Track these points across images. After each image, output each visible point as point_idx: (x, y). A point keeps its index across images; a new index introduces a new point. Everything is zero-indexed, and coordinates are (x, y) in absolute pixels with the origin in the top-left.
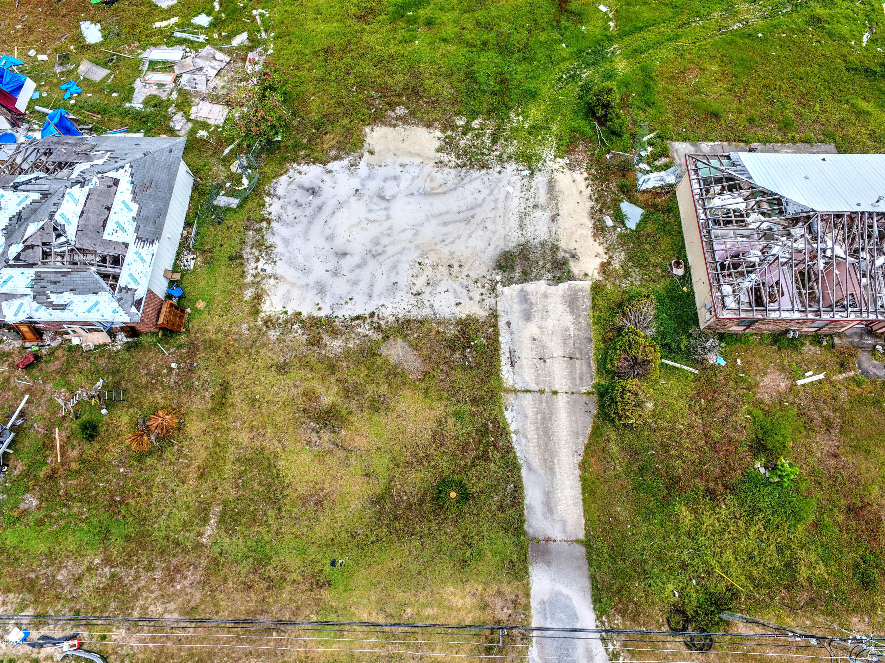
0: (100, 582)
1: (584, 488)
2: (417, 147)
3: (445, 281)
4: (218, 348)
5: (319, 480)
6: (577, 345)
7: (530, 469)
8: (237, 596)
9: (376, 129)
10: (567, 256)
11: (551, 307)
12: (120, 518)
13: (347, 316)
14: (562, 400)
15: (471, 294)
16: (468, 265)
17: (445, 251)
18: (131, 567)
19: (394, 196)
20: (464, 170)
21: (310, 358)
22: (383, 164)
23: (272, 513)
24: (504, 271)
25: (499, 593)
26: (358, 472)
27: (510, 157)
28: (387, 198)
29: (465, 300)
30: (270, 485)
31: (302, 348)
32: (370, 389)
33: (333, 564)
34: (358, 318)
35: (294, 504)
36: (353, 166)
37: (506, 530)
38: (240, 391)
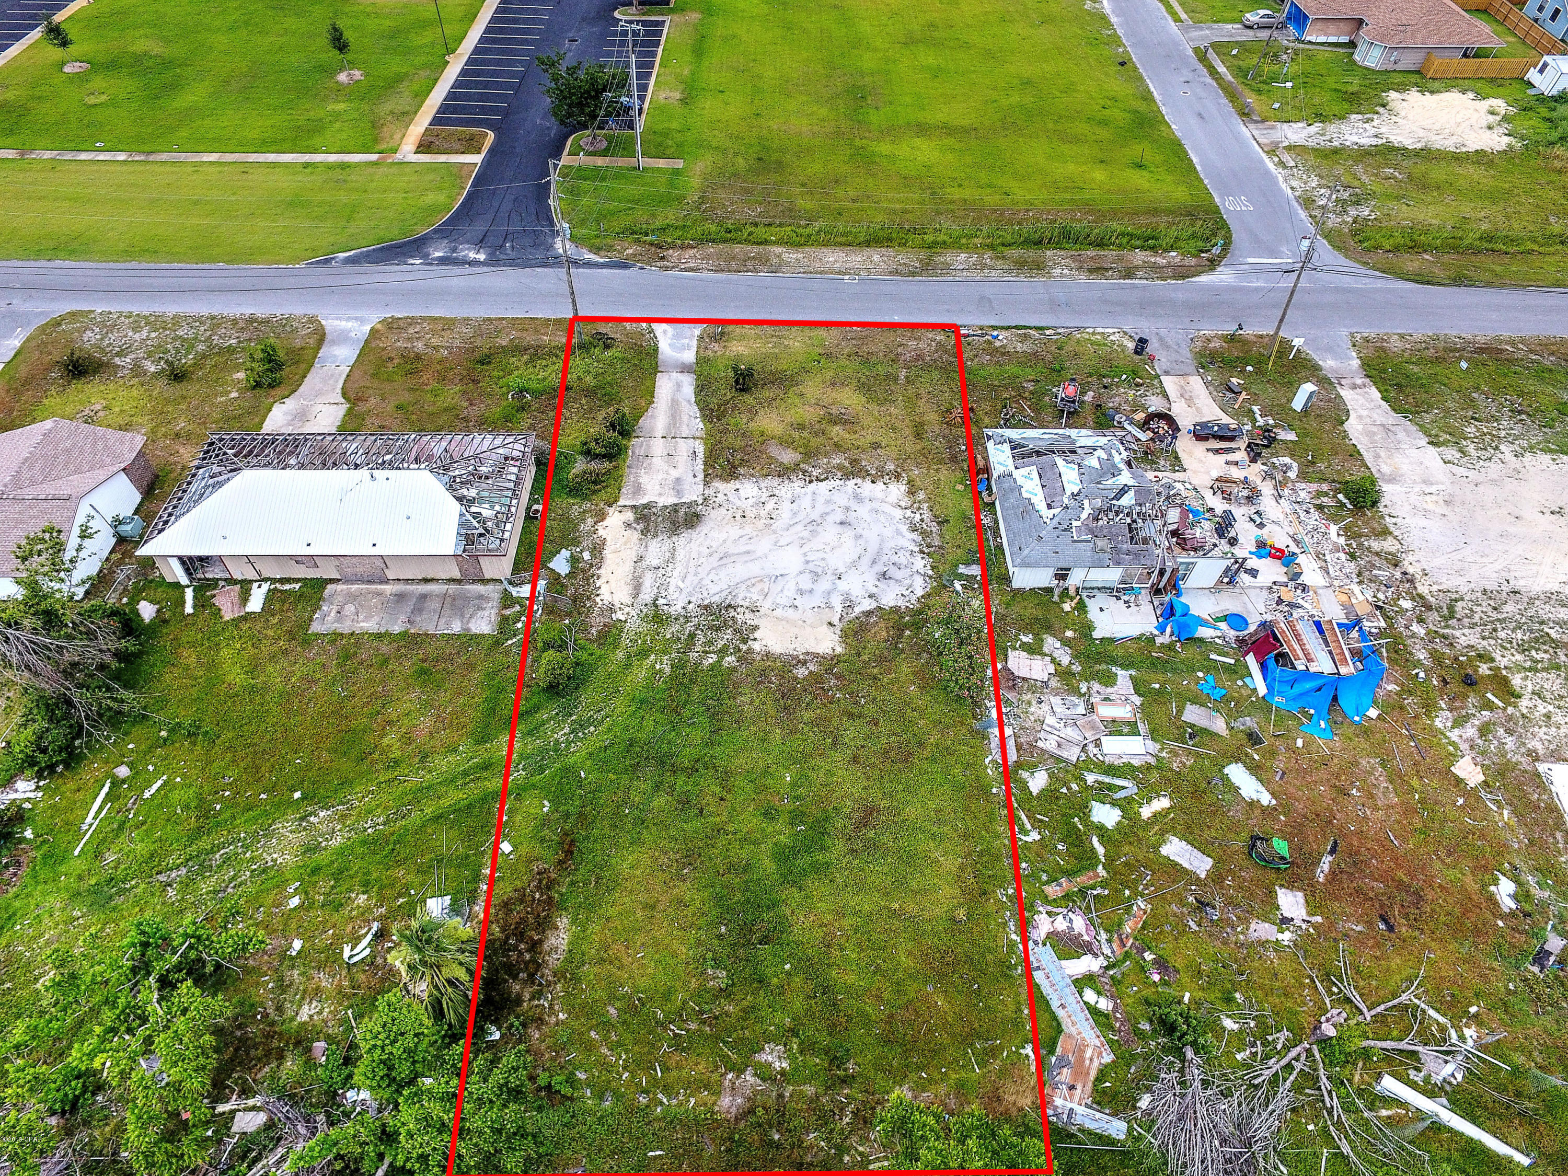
1: (653, 393)
2: (780, 628)
3: (748, 506)
4: (933, 459)
5: (836, 393)
6: (640, 464)
7: (689, 401)
9: (829, 651)
10: (634, 525)
13: (832, 480)
14: (659, 432)
15: (725, 497)
16: (727, 518)
19: (801, 573)
20: (728, 603)
21: (856, 451)
22: (816, 609)
23: (864, 380)
24: (694, 513)
25: (715, 352)
26: (809, 396)
27: (676, 619)
28: (808, 572)
29: (731, 493)
30: (868, 391)
31: (864, 457)
32: (805, 434)
33: (819, 362)
35: (850, 383)
36: (849, 606)
37: (708, 374)
38: (906, 434)
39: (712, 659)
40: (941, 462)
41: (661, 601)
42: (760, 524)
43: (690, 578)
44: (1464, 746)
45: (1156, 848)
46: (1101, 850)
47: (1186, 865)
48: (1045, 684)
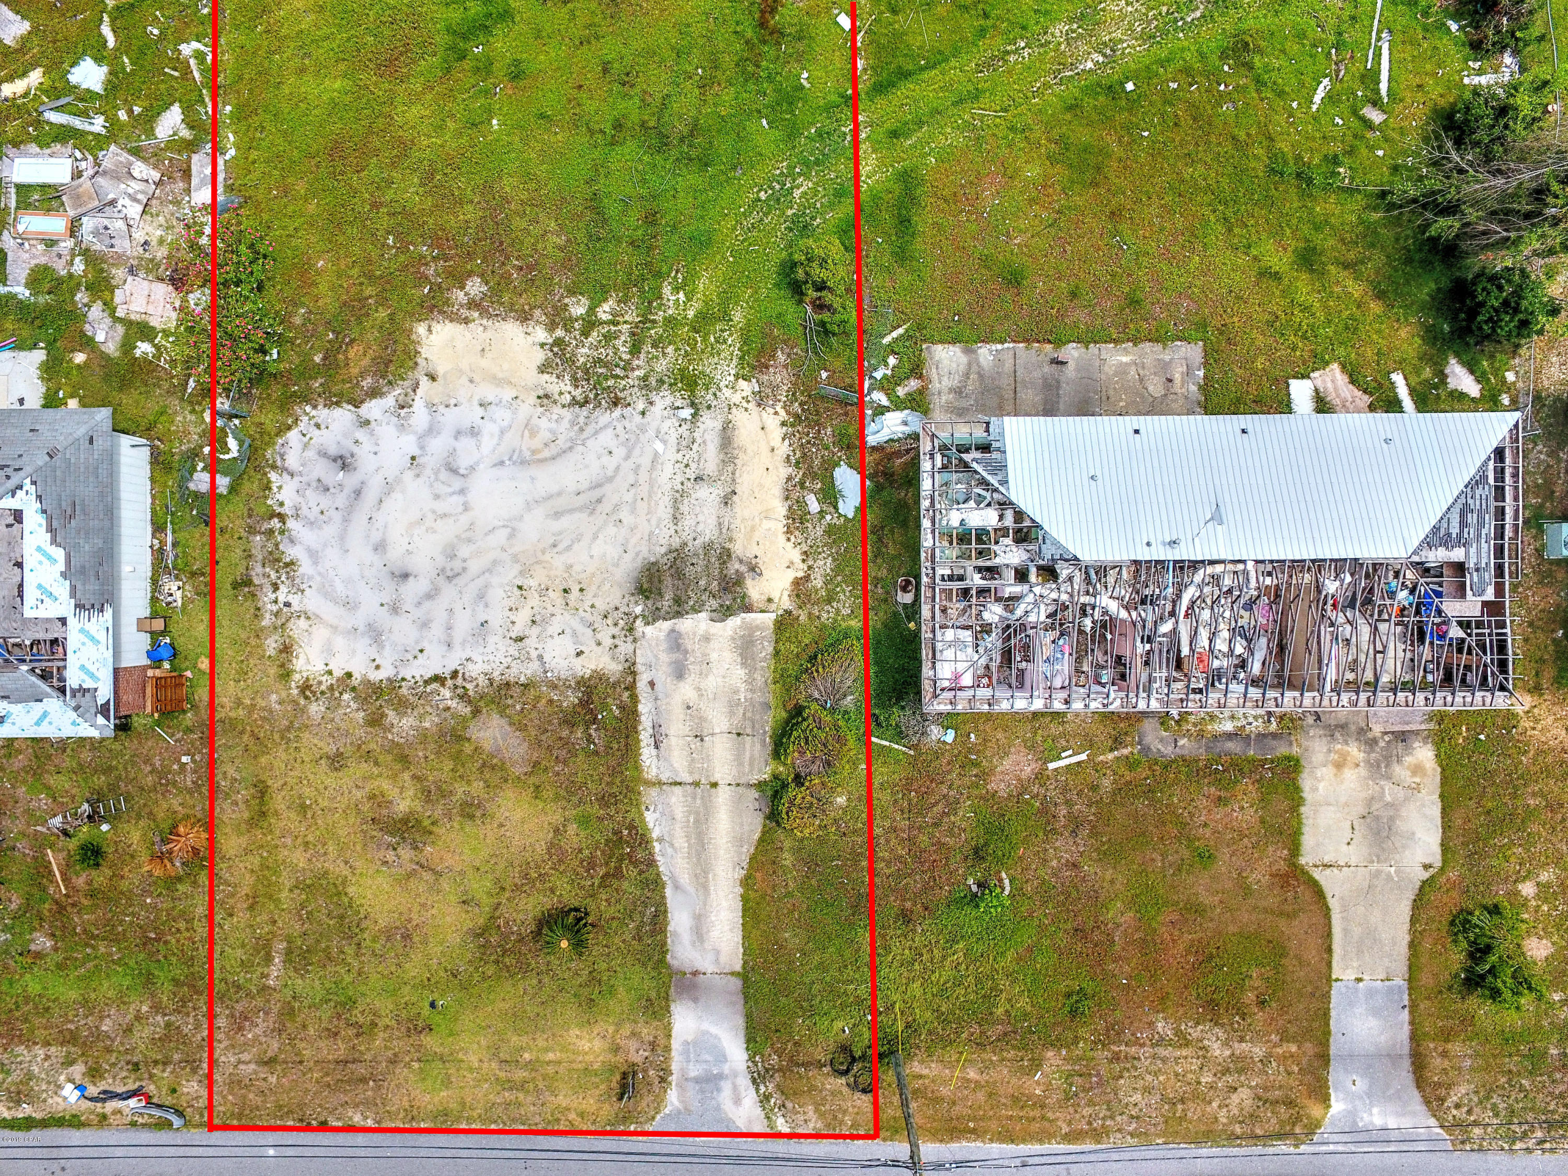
0: (154, 1033)
1: (745, 910)
2: (506, 366)
3: (559, 617)
4: (242, 732)
5: (402, 909)
6: (749, 715)
7: (677, 887)
8: (322, 1044)
9: (436, 327)
10: (743, 569)
11: (714, 656)
12: (160, 957)
13: (418, 678)
14: (723, 796)
15: (599, 636)
16: (594, 588)
17: (558, 562)
18: (188, 1014)
19: (472, 468)
20: (584, 412)
21: (373, 746)
22: (453, 402)
23: (350, 950)
24: (647, 598)
25: (633, 1034)
26: (453, 899)
27: (661, 382)
28: (462, 471)
29: (589, 647)
30: (342, 917)
31: (359, 733)
32: (460, 789)
33: (433, 1005)
34: (437, 678)
35: (375, 939)
36: (403, 407)
37: (644, 965)
38: (283, 793)
41: (687, 413)
42: (539, 576)
43: (646, 461)
46: (106, 29)
48: (132, 271)
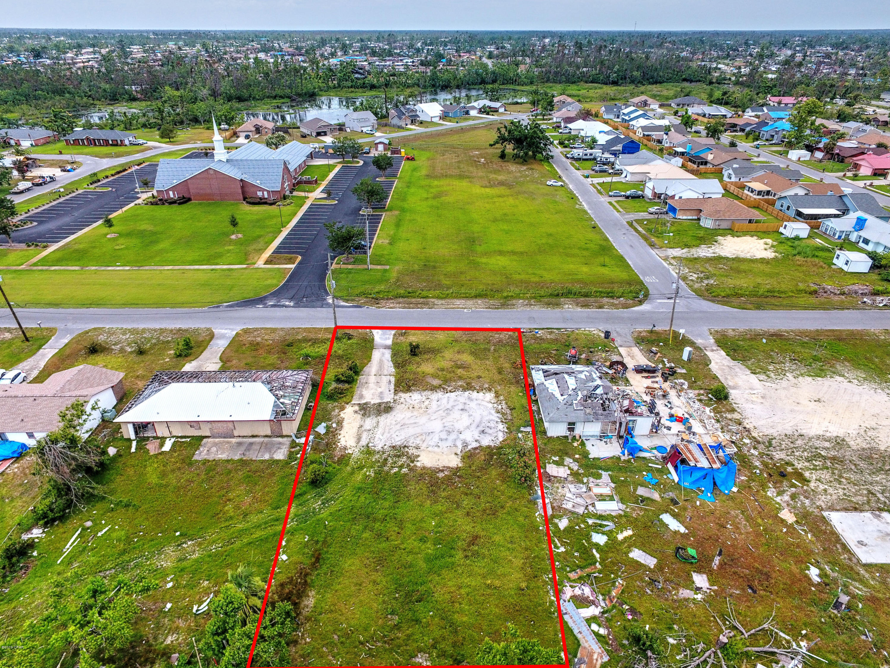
1: (371, 357)
3: (416, 403)
4: (507, 382)
5: (460, 356)
6: (363, 386)
7: (388, 360)
8: (479, 339)
9: (455, 465)
10: (359, 412)
11: (371, 396)
13: (457, 392)
14: (373, 373)
15: (404, 400)
16: (405, 408)
19: (442, 432)
21: (469, 379)
23: (473, 350)
24: (389, 406)
25: (402, 340)
26: (446, 357)
27: (378, 452)
28: (445, 431)
29: (407, 398)
30: (476, 355)
31: (473, 382)
32: (445, 373)
34: (452, 392)
35: (467, 352)
36: (465, 446)
37: (398, 349)
38: (494, 372)
39: (396, 470)
40: (511, 384)
41: (370, 445)
42: (421, 411)
43: (386, 434)
44: (784, 505)
45: (627, 554)
46: (597, 556)
47: (643, 562)
48: (566, 479)
